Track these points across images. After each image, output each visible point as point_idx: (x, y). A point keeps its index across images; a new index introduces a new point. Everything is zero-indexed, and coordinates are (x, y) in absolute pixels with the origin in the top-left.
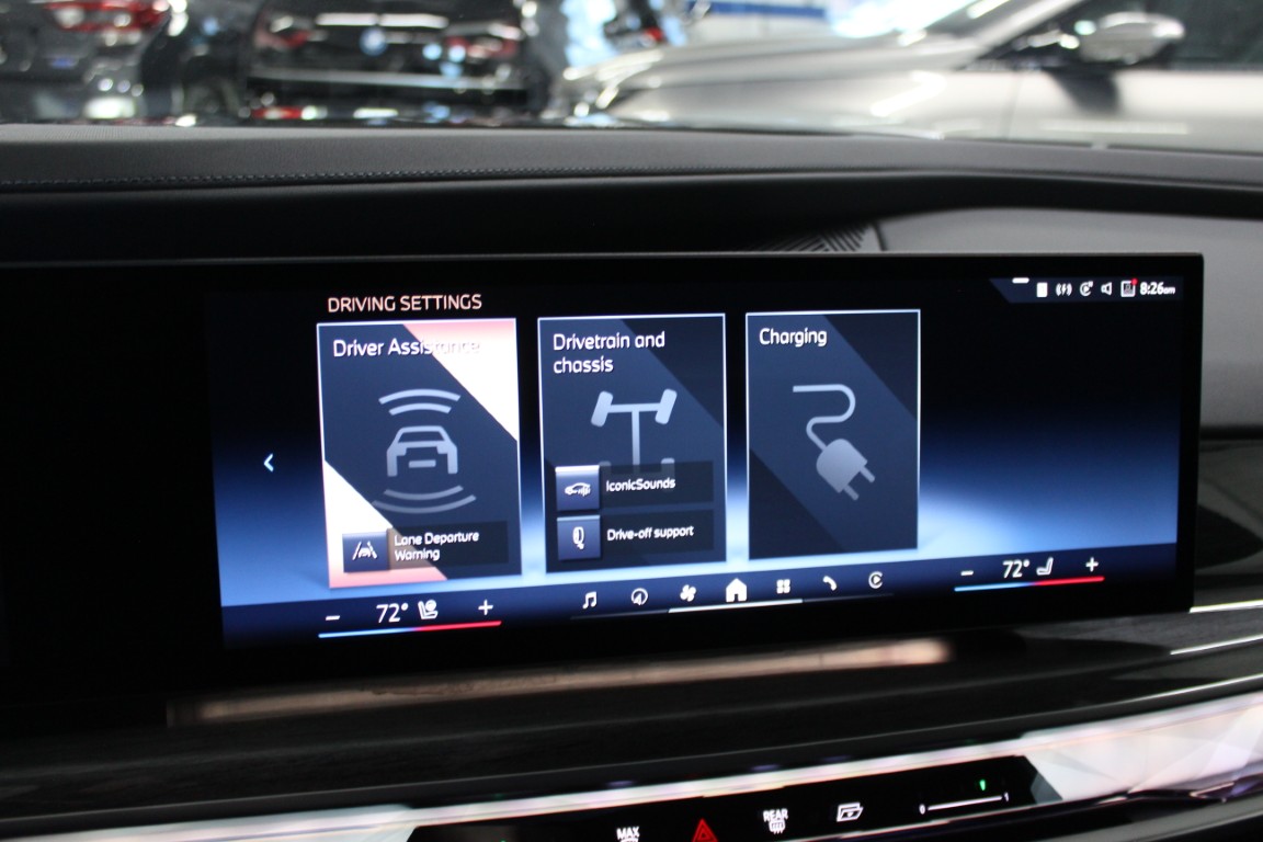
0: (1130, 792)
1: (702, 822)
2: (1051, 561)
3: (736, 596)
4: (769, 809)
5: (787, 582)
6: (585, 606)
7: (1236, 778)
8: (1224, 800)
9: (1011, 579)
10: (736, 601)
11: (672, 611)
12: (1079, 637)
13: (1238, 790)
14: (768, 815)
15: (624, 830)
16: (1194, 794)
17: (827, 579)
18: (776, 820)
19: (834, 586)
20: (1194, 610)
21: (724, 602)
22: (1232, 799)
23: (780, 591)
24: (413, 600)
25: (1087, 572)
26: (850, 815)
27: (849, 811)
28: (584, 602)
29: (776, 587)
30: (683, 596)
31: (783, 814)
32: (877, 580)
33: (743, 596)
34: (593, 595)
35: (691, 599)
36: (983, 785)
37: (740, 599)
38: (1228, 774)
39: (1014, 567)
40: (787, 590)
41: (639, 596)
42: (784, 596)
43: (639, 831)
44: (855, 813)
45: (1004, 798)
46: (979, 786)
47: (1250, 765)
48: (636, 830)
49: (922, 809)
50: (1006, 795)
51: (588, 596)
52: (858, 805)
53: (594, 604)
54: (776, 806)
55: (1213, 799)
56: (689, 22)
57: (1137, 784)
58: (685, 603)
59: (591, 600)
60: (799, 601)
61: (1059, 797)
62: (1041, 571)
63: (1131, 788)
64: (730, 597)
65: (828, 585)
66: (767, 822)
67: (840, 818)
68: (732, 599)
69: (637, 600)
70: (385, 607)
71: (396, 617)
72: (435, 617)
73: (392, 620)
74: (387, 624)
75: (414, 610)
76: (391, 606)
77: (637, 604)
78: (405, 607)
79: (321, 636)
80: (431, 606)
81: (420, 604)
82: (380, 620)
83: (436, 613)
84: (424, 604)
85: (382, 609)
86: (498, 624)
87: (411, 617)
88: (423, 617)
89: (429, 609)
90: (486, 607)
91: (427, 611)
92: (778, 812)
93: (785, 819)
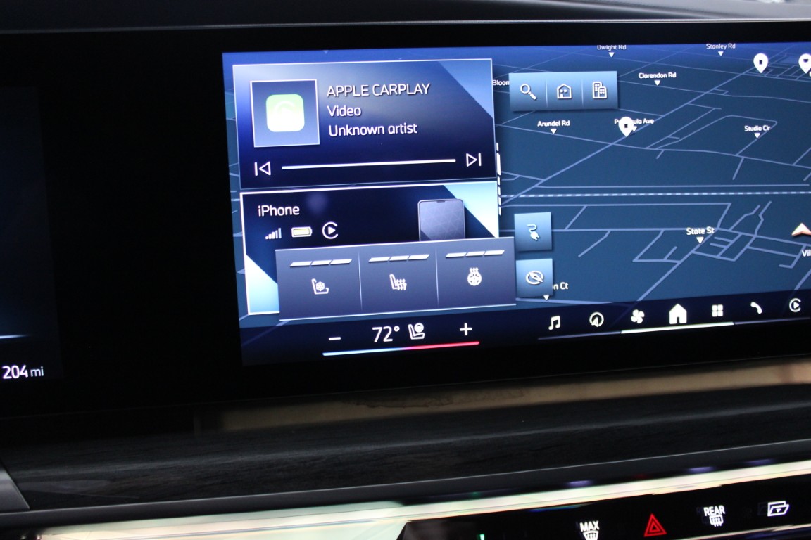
1: (652, 516)
3: (678, 319)
4: (708, 506)
5: (721, 307)
6: (551, 328)
10: (678, 324)
11: (623, 332)
14: (708, 511)
15: (586, 523)
17: (754, 305)
18: (715, 515)
19: (760, 311)
21: (668, 324)
23: (714, 314)
24: (404, 322)
26: (778, 510)
27: (776, 508)
28: (550, 325)
29: (711, 311)
30: (634, 319)
31: (721, 509)
32: (796, 305)
33: (684, 319)
34: (557, 318)
35: (640, 321)
37: (681, 322)
40: (721, 314)
41: (597, 319)
42: (718, 319)
43: (599, 525)
44: (783, 509)
48: (596, 523)
51: (553, 319)
52: (784, 502)
53: (558, 326)
54: (714, 503)
58: (636, 326)
59: (556, 322)
60: (731, 324)
64: (673, 320)
65: (755, 309)
66: (708, 516)
67: (770, 514)
68: (675, 322)
69: (595, 323)
70: (380, 329)
71: (389, 338)
72: (423, 338)
73: (386, 340)
74: (382, 344)
75: (404, 331)
76: (385, 328)
77: (594, 326)
78: (397, 329)
79: (325, 354)
80: (419, 328)
81: (410, 326)
82: (376, 341)
83: (424, 334)
84: (414, 326)
85: (377, 331)
86: (477, 343)
87: (402, 338)
88: (412, 338)
89: (417, 330)
90: (466, 329)
91: (416, 332)
92: (716, 508)
93: (723, 514)
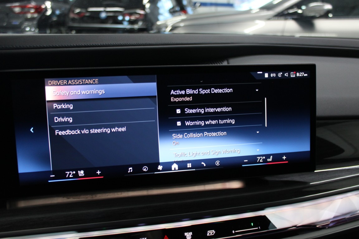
0: (297, 226)
1: (166, 236)
2: (271, 157)
3: (175, 168)
4: (186, 232)
5: (190, 164)
6: (129, 172)
7: (330, 221)
8: (327, 228)
9: (259, 162)
10: (175, 170)
11: (155, 173)
12: (282, 180)
13: (331, 225)
14: (186, 234)
15: (142, 238)
16: (317, 226)
17: (202, 163)
18: (188, 235)
19: (205, 165)
20: (315, 171)
22: (329, 228)
23: (188, 167)
24: (77, 170)
25: (283, 160)
26: (211, 234)
27: (211, 233)
29: (187, 166)
30: (159, 169)
31: (191, 233)
32: (218, 163)
33: (177, 169)
35: (161, 169)
36: (252, 224)
38: (329, 220)
39: (260, 159)
40: (190, 166)
41: (145, 169)
44: (213, 233)
45: (259, 228)
46: (251, 225)
47: (334, 217)
48: (146, 238)
49: (233, 232)
50: (259, 227)
51: (130, 169)
52: (214, 231)
53: (131, 171)
54: (188, 231)
55: (323, 228)
56: (194, 9)
57: (300, 224)
58: (159, 171)
59: (131, 170)
60: (195, 170)
61: (276, 228)
62: (268, 160)
63: (297, 225)
64: (173, 169)
66: (186, 236)
67: (208, 235)
68: (174, 169)
69: (145, 170)
70: (68, 173)
71: (72, 175)
72: (83, 175)
73: (70, 176)
74: (69, 178)
75: (77, 173)
76: (70, 172)
77: (145, 171)
78: (74, 172)
79: (49, 181)
80: (82, 172)
81: (79, 172)
82: (67, 176)
83: (84, 174)
84: (80, 171)
85: (67, 173)
86: (102, 177)
87: (76, 175)
88: (80, 176)
89: (81, 173)
90: (99, 172)
91: (81, 174)
92: (189, 233)
93: (191, 235)
